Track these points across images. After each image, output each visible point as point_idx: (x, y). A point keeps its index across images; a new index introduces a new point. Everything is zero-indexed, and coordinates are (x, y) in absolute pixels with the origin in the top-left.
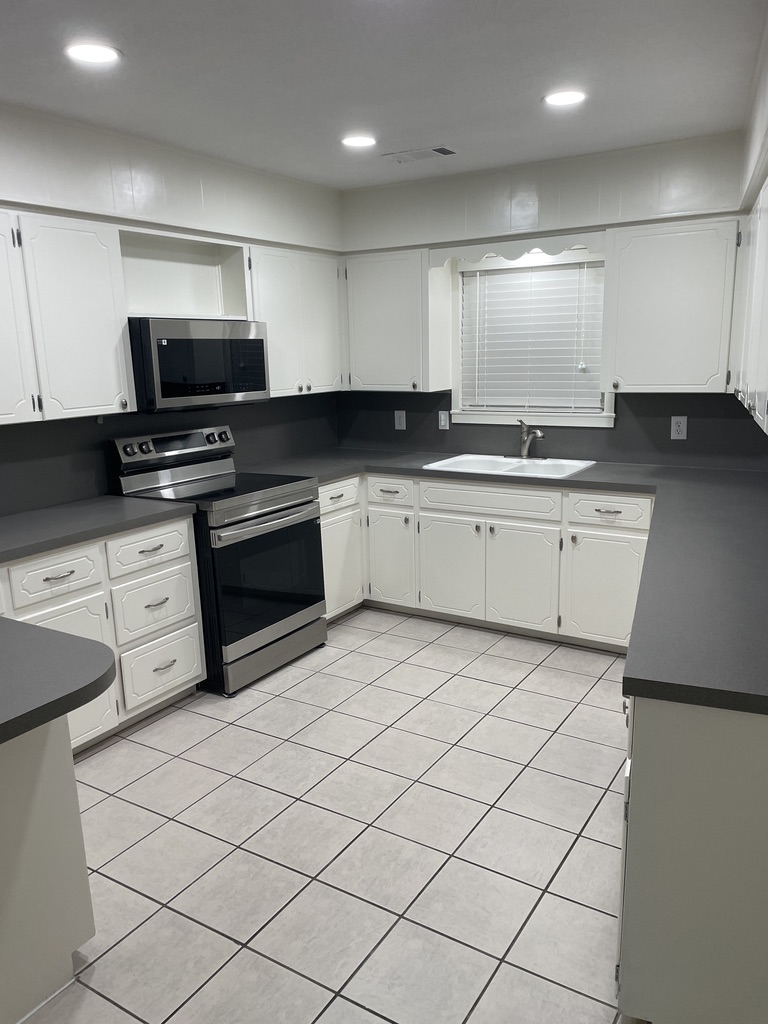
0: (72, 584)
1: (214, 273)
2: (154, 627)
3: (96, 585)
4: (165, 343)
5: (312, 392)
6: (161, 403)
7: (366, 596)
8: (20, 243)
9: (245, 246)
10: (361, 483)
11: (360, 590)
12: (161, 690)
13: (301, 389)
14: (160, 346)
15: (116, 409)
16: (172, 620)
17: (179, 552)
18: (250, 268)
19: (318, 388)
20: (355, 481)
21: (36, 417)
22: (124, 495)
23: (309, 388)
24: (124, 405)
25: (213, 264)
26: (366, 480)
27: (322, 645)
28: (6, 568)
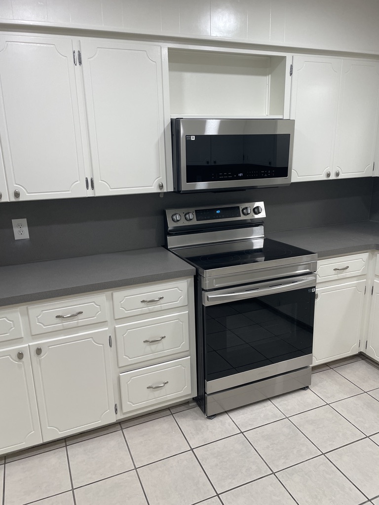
0: (80, 320)
1: (265, 82)
2: (150, 356)
3: (103, 323)
4: (193, 138)
5: (340, 177)
6: (186, 186)
7: (362, 350)
8: (80, 63)
9: (289, 56)
10: (370, 258)
11: (356, 344)
12: (153, 401)
13: (328, 175)
14: (188, 141)
15: (154, 189)
16: (167, 352)
17: (178, 303)
18: (291, 74)
19: (346, 174)
20: (364, 256)
21: (89, 193)
22: (168, 250)
23: (337, 174)
24: (161, 187)
25: (265, 74)
26: (376, 256)
27: (305, 388)
28: (26, 306)
